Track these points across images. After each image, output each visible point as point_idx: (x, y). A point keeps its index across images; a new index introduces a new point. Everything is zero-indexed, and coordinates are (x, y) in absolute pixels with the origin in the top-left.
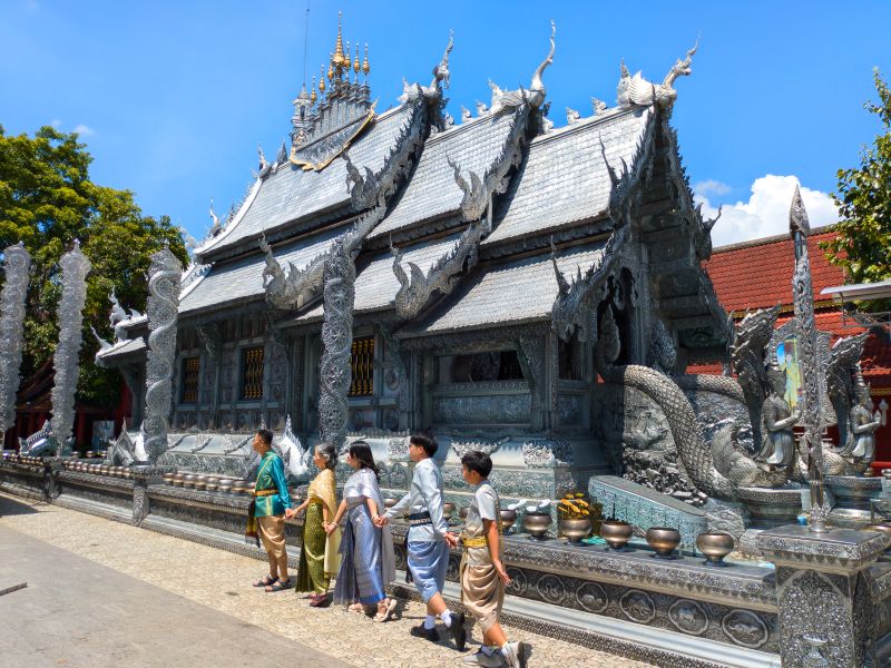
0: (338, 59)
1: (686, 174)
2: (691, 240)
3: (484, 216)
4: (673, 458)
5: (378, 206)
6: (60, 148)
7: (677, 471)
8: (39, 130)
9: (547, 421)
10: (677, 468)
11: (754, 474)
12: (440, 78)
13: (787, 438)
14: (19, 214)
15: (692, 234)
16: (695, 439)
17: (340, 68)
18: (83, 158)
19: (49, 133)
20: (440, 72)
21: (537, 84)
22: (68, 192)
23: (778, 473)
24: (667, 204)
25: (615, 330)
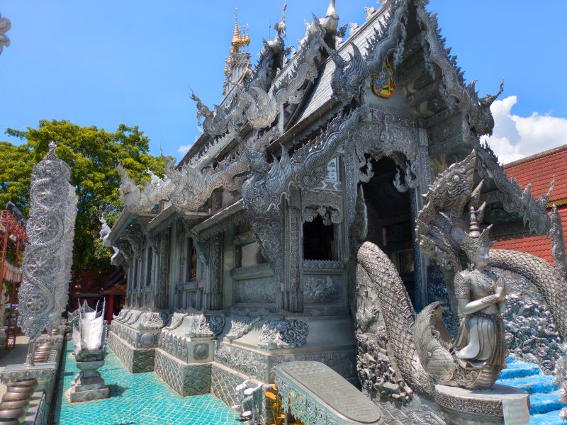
0: (235, 40)
1: (452, 54)
2: (464, 116)
3: (275, 123)
4: (383, 342)
5: (228, 132)
6: (130, 136)
7: (387, 359)
8: (118, 127)
9: (286, 301)
10: (387, 354)
11: (452, 370)
12: (280, 31)
13: (485, 325)
14: (95, 176)
15: (465, 111)
16: (401, 321)
17: (236, 46)
18: (144, 140)
19: (123, 128)
20: (279, 27)
21: (331, 10)
22: (130, 160)
23: (478, 370)
24: (434, 86)
25: (363, 209)
